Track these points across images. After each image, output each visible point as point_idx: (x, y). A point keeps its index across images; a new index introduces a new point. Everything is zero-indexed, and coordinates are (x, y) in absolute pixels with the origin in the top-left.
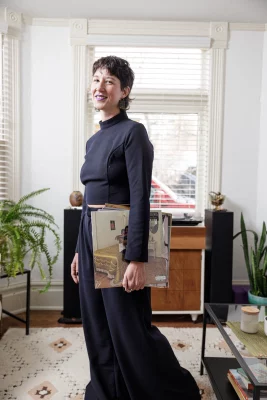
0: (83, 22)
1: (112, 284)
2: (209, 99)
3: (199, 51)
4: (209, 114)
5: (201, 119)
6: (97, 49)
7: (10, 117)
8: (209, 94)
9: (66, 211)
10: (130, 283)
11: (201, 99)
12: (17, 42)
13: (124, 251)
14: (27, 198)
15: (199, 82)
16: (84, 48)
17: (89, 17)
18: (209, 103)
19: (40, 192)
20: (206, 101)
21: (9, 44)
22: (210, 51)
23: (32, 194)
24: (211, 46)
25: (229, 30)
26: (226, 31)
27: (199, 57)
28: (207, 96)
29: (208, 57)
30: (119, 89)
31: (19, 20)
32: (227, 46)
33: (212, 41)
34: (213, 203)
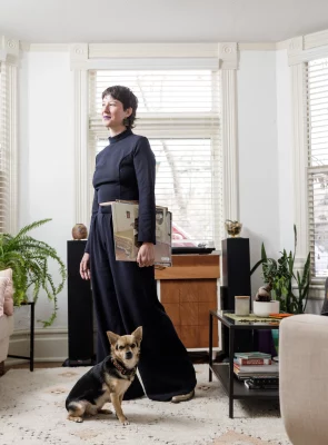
0: (84, 46)
1: (129, 259)
2: (221, 122)
3: (209, 72)
4: (221, 137)
5: (214, 144)
6: (99, 73)
7: (8, 146)
8: (221, 116)
9: (69, 243)
10: (143, 259)
11: (212, 122)
12: (15, 70)
13: (136, 236)
14: (28, 228)
15: (210, 105)
16: (84, 74)
17: (90, 41)
18: (221, 126)
19: (41, 222)
20: (218, 125)
21: (7, 71)
22: (219, 72)
23: (34, 225)
24: (220, 67)
25: (238, 50)
26: (235, 52)
27: (209, 78)
28: (218, 119)
29: (218, 78)
30: (122, 110)
31: (17, 46)
32: (238, 66)
33: (221, 62)
34: (230, 232)
